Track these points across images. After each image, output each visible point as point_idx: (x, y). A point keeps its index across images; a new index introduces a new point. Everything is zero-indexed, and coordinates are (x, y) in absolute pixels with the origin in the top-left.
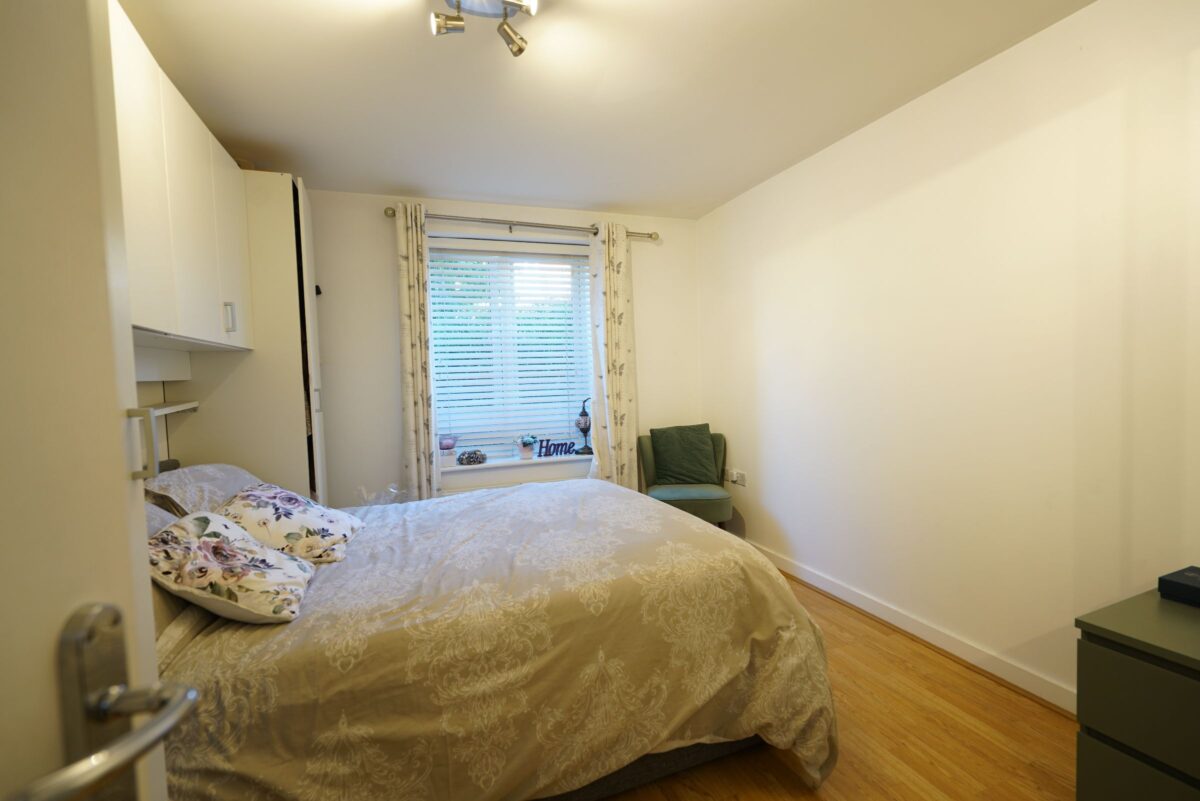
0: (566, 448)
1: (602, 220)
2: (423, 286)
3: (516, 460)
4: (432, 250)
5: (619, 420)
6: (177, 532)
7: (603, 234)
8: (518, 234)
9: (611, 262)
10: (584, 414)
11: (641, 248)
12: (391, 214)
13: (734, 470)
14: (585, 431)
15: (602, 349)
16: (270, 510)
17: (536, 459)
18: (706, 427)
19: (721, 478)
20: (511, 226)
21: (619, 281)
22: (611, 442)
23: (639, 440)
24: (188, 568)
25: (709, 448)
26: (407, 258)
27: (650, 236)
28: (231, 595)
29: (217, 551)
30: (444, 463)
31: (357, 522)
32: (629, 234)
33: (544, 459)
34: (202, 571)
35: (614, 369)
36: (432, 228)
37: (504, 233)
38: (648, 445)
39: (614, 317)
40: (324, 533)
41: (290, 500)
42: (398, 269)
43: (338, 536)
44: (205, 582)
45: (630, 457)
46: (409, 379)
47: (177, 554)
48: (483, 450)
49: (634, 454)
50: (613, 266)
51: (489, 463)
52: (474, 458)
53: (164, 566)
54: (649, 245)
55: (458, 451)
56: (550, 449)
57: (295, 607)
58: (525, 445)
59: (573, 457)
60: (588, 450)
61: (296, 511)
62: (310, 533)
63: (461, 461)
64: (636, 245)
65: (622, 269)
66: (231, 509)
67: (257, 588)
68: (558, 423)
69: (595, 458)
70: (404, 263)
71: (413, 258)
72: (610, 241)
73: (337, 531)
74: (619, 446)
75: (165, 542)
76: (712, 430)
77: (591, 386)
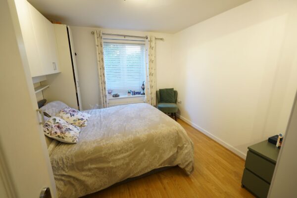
0: (139, 93)
1: (149, 34)
2: (102, 53)
3: (127, 96)
4: (104, 42)
5: (151, 87)
6: (49, 123)
7: (149, 39)
8: (127, 38)
9: (151, 47)
10: (143, 85)
11: (159, 42)
12: (93, 33)
13: (179, 100)
14: (143, 89)
15: (148, 70)
16: (69, 114)
17: (131, 96)
18: (173, 89)
19: (176, 102)
20: (125, 36)
21: (153, 51)
23: (157, 92)
24: (53, 132)
25: (173, 94)
26: (98, 46)
27: (161, 39)
28: (63, 138)
29: (58, 127)
30: (109, 97)
31: (89, 115)
32: (156, 39)
33: (133, 96)
34: (56, 133)
35: (151, 74)
36: (104, 37)
37: (123, 38)
38: (158, 93)
39: (151, 61)
40: (82, 119)
41: (74, 111)
42: (96, 48)
43: (85, 120)
44: (57, 135)
45: (154, 96)
46: (100, 77)
47: (50, 129)
48: (119, 94)
49: (155, 95)
50: (151, 48)
51: (120, 97)
52: (116, 96)
53: (48, 132)
54: (161, 41)
55: (113, 94)
56: (135, 93)
57: (77, 140)
58: (129, 92)
59: (140, 95)
60: (144, 94)
61: (75, 114)
62: (79, 120)
63: (113, 96)
64: (158, 41)
65: (154, 48)
66: (60, 115)
67: (69, 136)
68: (138, 88)
69: (146, 95)
70: (97, 47)
71: (100, 46)
72: (150, 41)
73: (85, 118)
74: (151, 93)
75: (47, 126)
76: (174, 90)
77: (145, 78)
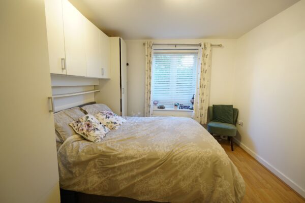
0: (187, 107)
1: (203, 41)
2: (150, 62)
3: (173, 109)
4: (155, 53)
5: (202, 101)
6: (81, 120)
7: (203, 46)
8: (178, 47)
9: (204, 55)
10: (193, 98)
11: (216, 50)
12: (144, 44)
13: (240, 121)
14: (193, 103)
15: (199, 80)
16: (105, 116)
17: (178, 109)
18: (232, 106)
19: (235, 123)
20: (176, 45)
21: (207, 60)
22: (199, 107)
23: (209, 108)
24: (81, 128)
25: (232, 112)
26: (147, 56)
27: (219, 45)
28: (87, 136)
29: (88, 125)
30: (153, 108)
31: (125, 121)
32: (211, 45)
33: (180, 110)
34: (83, 130)
35: (202, 86)
36: (154, 47)
37: (173, 47)
38: (211, 110)
39: (204, 71)
40: (115, 123)
41: (111, 114)
43: (118, 124)
44: (82, 132)
45: (205, 112)
46: (146, 86)
47: (79, 125)
48: (165, 106)
49: (207, 111)
50: (205, 56)
51: (166, 109)
52: (162, 107)
53: (76, 127)
54: (219, 48)
55: (158, 105)
56: (182, 107)
57: (100, 140)
58: (175, 105)
59: (189, 110)
60: (192, 109)
61: (111, 117)
62: (112, 123)
63: (158, 108)
64: (214, 49)
65: (208, 57)
66: (98, 115)
67: (92, 135)
68: (186, 100)
69: (194, 111)
70: (146, 57)
71: (149, 56)
72: (204, 48)
74: (202, 109)
75: (78, 122)
76: (234, 107)
77: (196, 91)
